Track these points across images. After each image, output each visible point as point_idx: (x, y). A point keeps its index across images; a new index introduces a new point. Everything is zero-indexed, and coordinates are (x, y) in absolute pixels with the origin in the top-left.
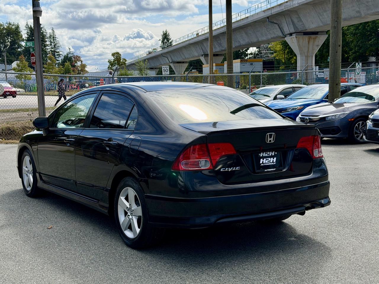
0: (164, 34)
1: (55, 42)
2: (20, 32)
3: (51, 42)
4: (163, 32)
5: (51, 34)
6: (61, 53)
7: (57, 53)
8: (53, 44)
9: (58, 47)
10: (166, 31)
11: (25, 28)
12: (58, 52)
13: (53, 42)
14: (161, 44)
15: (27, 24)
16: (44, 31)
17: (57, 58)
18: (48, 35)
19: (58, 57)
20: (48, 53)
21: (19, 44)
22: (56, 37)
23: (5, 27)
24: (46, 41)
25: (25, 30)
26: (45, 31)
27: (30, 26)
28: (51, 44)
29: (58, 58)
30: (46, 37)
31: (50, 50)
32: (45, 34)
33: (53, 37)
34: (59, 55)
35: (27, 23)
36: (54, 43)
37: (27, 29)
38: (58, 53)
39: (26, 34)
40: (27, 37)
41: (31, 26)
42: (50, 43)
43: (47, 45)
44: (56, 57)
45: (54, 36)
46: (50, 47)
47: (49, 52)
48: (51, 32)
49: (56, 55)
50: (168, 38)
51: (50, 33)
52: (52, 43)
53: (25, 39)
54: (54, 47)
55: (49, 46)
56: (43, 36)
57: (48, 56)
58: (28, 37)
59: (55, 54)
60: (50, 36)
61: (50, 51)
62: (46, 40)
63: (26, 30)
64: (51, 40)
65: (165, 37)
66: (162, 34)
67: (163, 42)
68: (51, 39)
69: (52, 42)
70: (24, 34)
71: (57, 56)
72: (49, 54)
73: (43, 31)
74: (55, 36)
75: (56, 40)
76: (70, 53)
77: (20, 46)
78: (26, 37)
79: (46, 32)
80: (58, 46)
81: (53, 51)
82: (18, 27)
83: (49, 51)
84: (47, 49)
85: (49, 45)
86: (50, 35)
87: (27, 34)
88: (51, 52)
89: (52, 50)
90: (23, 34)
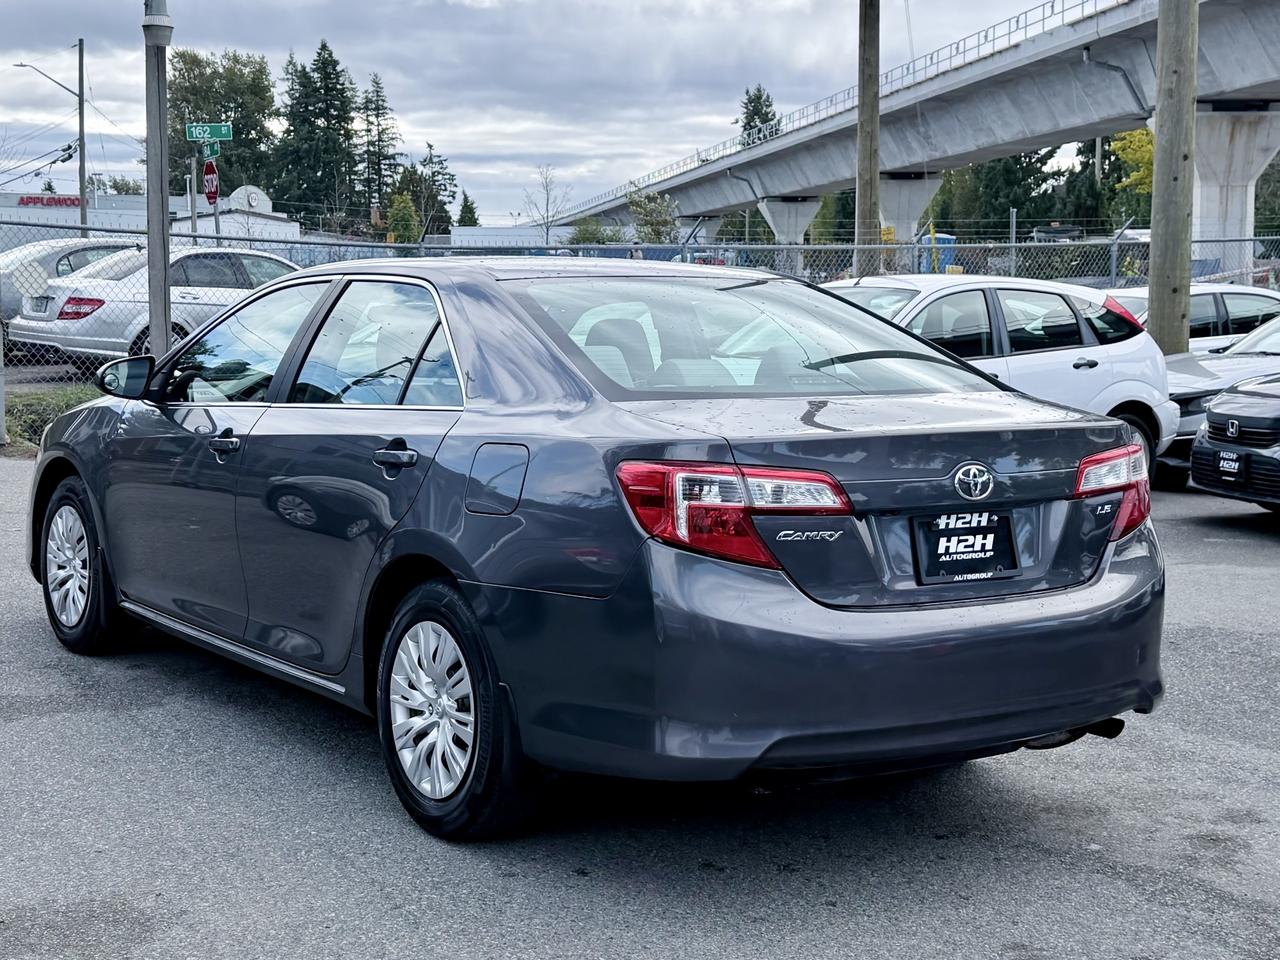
0: (748, 99)
1: (381, 123)
2: (267, 89)
3: (368, 121)
4: (747, 92)
5: (371, 94)
6: (399, 160)
7: (388, 162)
8: (375, 132)
9: (393, 139)
10: (759, 90)
11: (283, 75)
12: (393, 157)
13: (376, 123)
14: (742, 136)
15: (290, 62)
16: (347, 85)
17: (387, 176)
18: (360, 100)
19: (389, 173)
20: (357, 158)
21: (263, 128)
22: (385, 105)
23: (221, 70)
24: (352, 119)
25: (283, 80)
26: (351, 84)
27: (299, 68)
28: (369, 131)
29: (391, 176)
30: (354, 106)
31: (365, 149)
32: (349, 94)
33: (374, 106)
34: (393, 167)
35: (292, 58)
36: (379, 125)
37: (289, 76)
38: (392, 161)
39: (287, 95)
40: (289, 103)
41: (304, 68)
42: (365, 127)
43: (356, 131)
44: (384, 172)
45: (381, 103)
46: (365, 139)
47: (359, 155)
48: (371, 89)
49: (382, 166)
50: (767, 114)
51: (366, 92)
52: (371, 127)
53: (282, 110)
54: (379, 140)
55: (362, 137)
56: (342, 103)
57: (356, 169)
58: (291, 106)
59: (379, 164)
60: (367, 102)
61: (365, 152)
62: (352, 114)
63: (286, 83)
64: (368, 116)
65: (757, 110)
66: (745, 99)
67: (748, 126)
68: (369, 113)
69: (372, 123)
70: (281, 94)
71: (386, 170)
72: (360, 162)
73: (343, 84)
74: (383, 101)
75: (387, 116)
76: (431, 159)
77: (266, 134)
78: (286, 106)
79: (353, 89)
80: (390, 136)
81: (374, 154)
82: (261, 71)
83: (361, 152)
84: (356, 146)
85: (364, 133)
86: (367, 97)
87: (291, 96)
88: (366, 156)
89: (372, 149)
90: (275, 94)
